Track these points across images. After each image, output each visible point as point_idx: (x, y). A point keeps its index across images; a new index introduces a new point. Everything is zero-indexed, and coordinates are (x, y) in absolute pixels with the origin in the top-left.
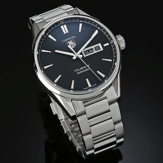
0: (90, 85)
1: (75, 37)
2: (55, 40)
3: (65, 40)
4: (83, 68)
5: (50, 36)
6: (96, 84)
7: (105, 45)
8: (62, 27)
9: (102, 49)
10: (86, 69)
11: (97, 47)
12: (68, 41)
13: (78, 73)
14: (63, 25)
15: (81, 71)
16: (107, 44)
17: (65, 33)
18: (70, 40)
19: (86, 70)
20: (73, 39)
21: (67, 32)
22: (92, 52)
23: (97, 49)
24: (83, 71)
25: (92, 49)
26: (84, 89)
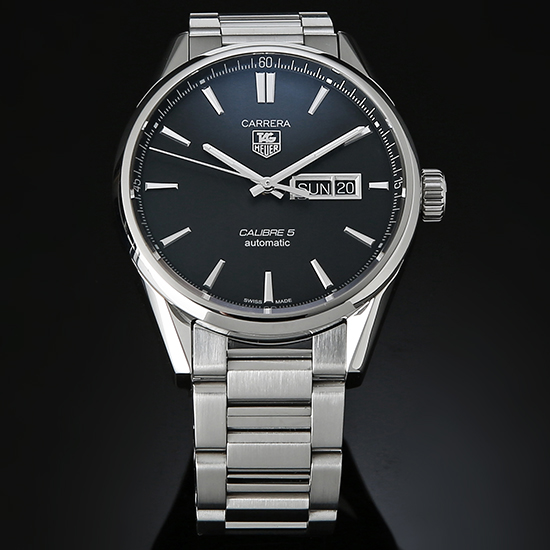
0: (268, 296)
1: (287, 123)
2: (219, 110)
3: (252, 123)
4: (270, 232)
5: (208, 93)
6: (289, 300)
7: (372, 185)
8: (260, 76)
9: (358, 195)
10: (278, 238)
11: (346, 182)
12: (259, 128)
13: (248, 244)
14: (266, 71)
15: (261, 238)
16: (384, 185)
17: (261, 99)
18: (266, 128)
19: (277, 244)
20: (280, 128)
21: (271, 99)
22: (324, 193)
23: (344, 190)
24: (265, 243)
25: (326, 183)
26: (246, 300)
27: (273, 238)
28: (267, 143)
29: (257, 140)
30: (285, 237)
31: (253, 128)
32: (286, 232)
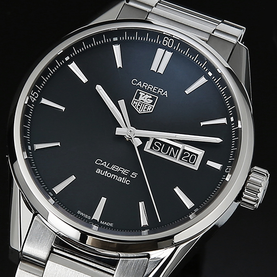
0: (97, 216)
1: (166, 93)
3: (140, 84)
4: (118, 169)
5: (117, 49)
6: (111, 225)
7: (209, 163)
8: (160, 51)
9: (196, 167)
10: (123, 176)
11: (191, 153)
12: (143, 89)
13: (99, 171)
14: (166, 49)
15: (110, 171)
16: (218, 166)
17: (154, 68)
18: (149, 91)
19: (120, 179)
20: (159, 95)
21: (161, 71)
22: (172, 155)
23: (187, 159)
24: (111, 176)
25: (176, 148)
26: (79, 212)
27: (119, 174)
28: (145, 102)
29: (138, 97)
30: (128, 177)
31: (139, 87)
32: (130, 173)
